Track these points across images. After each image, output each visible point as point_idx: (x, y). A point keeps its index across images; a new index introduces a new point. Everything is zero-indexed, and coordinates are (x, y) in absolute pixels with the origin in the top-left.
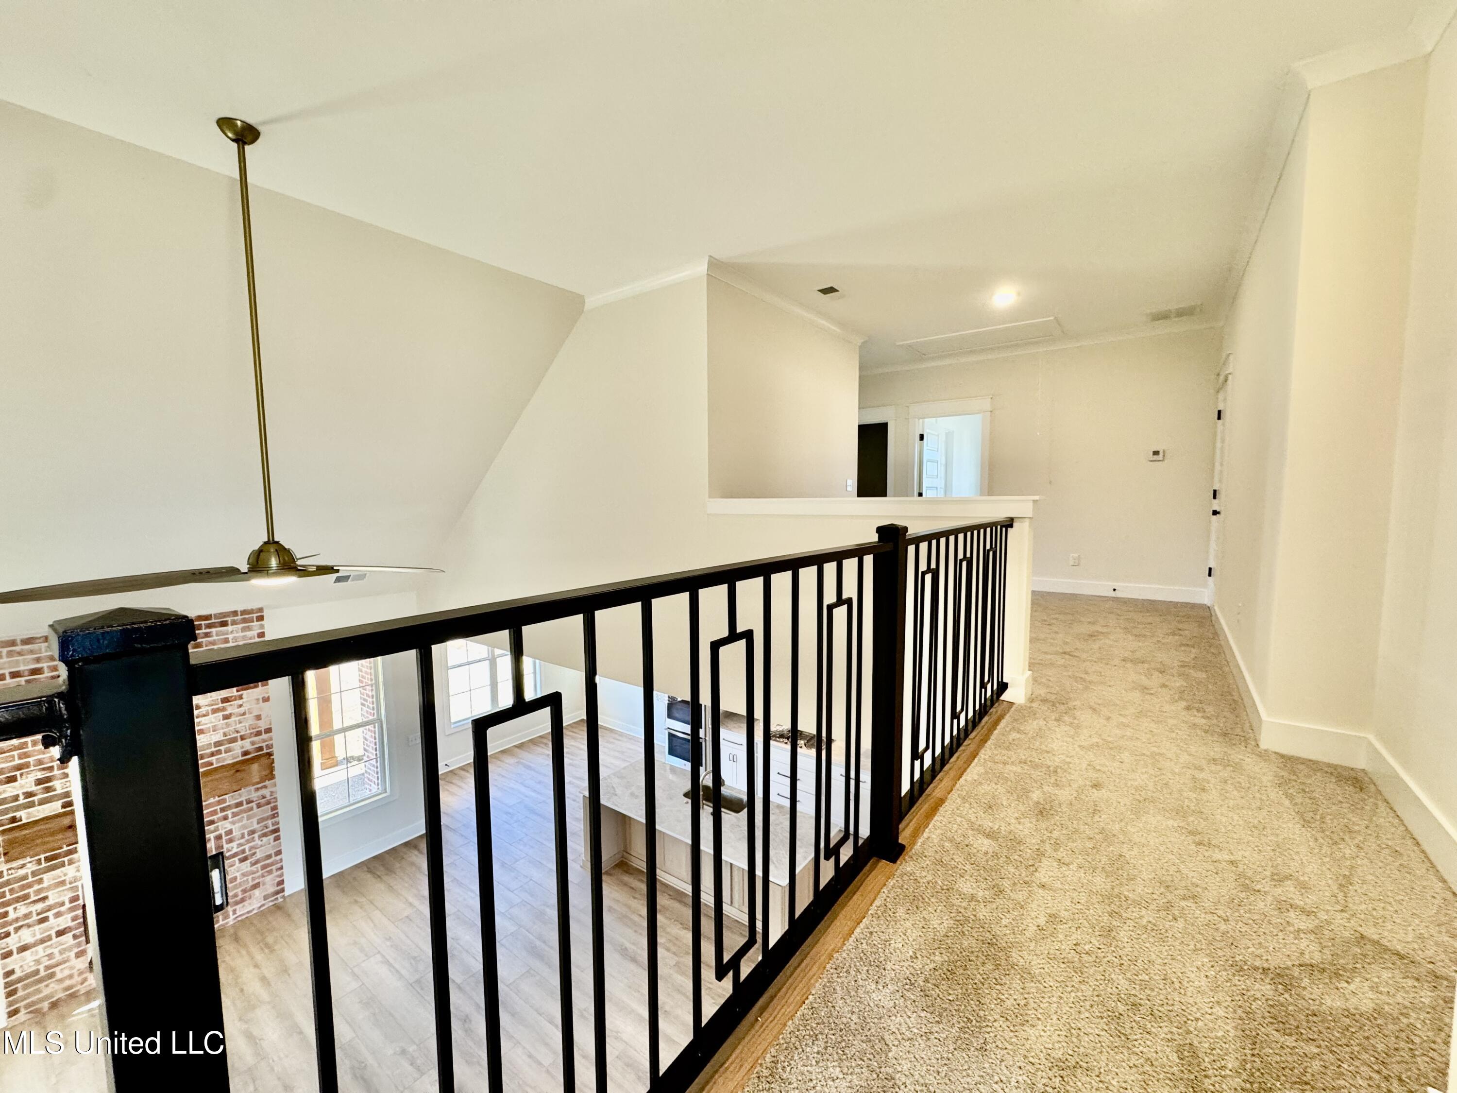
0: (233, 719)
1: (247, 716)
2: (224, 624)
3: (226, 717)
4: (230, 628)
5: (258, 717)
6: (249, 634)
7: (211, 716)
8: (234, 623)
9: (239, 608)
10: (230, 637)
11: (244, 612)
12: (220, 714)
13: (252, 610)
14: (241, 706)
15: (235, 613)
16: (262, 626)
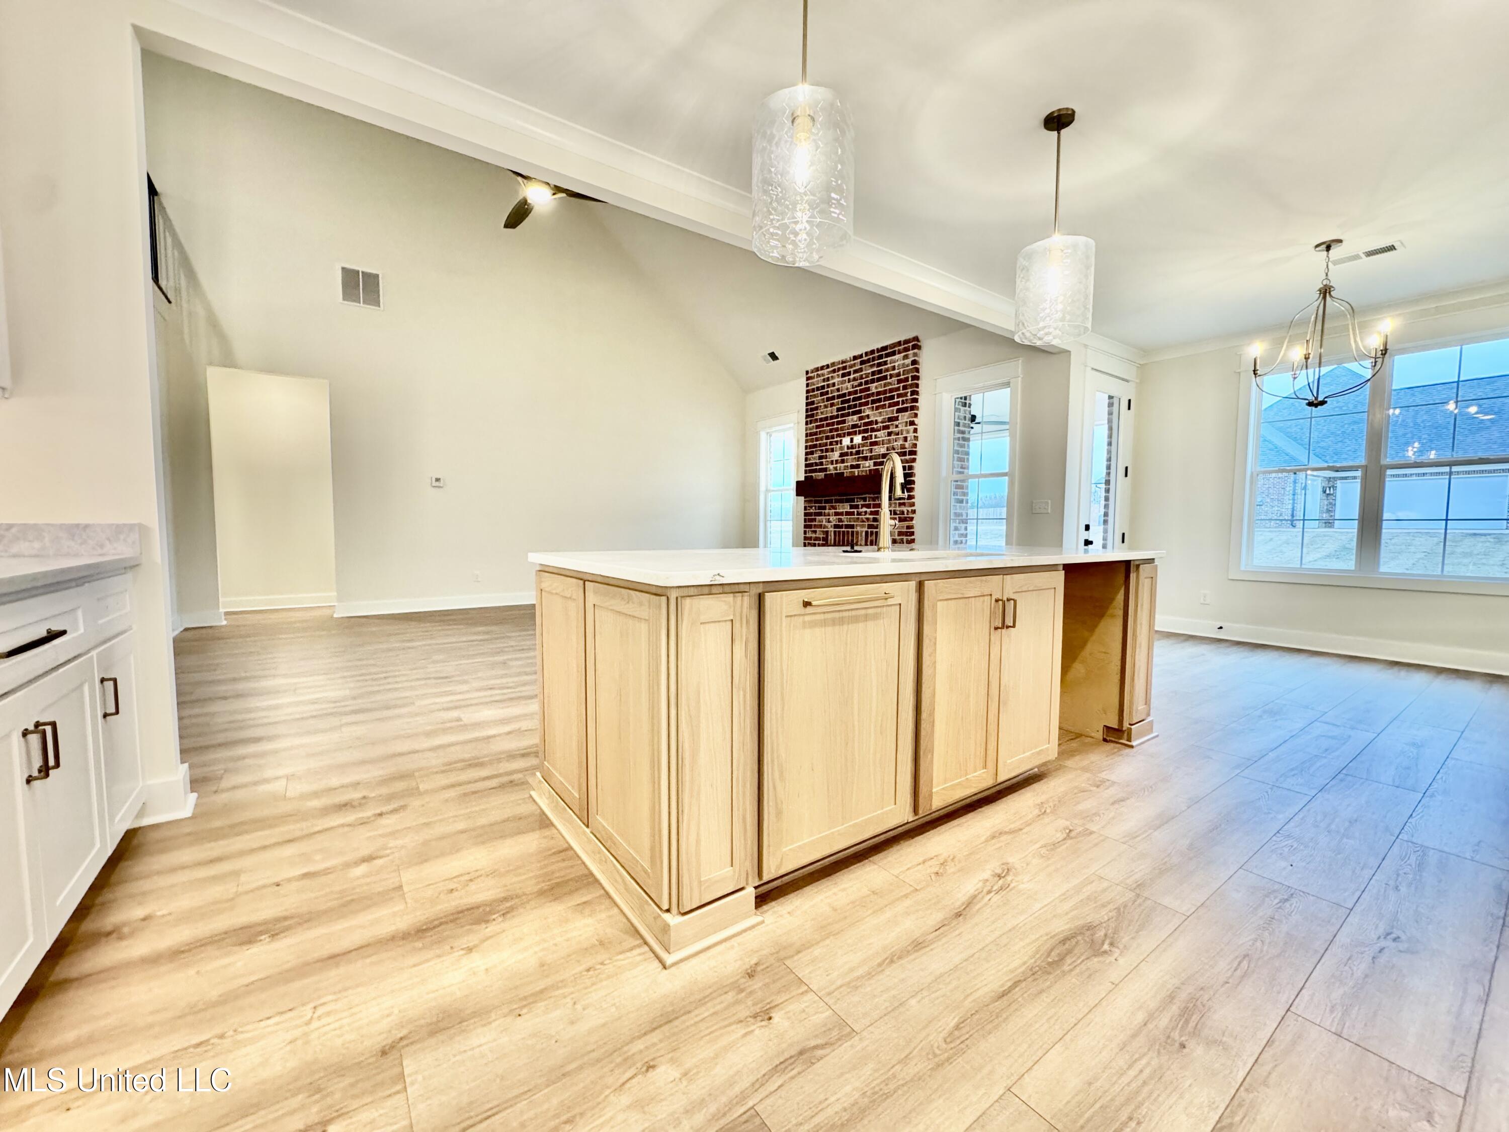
0: (893, 437)
1: (900, 436)
2: (893, 354)
3: (889, 434)
4: (897, 357)
5: (905, 439)
6: (908, 361)
7: (882, 432)
8: (900, 352)
9: (902, 339)
10: (896, 364)
11: (906, 342)
12: (886, 431)
13: (910, 339)
14: (897, 426)
15: (899, 343)
16: (915, 355)
